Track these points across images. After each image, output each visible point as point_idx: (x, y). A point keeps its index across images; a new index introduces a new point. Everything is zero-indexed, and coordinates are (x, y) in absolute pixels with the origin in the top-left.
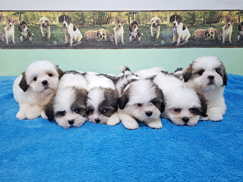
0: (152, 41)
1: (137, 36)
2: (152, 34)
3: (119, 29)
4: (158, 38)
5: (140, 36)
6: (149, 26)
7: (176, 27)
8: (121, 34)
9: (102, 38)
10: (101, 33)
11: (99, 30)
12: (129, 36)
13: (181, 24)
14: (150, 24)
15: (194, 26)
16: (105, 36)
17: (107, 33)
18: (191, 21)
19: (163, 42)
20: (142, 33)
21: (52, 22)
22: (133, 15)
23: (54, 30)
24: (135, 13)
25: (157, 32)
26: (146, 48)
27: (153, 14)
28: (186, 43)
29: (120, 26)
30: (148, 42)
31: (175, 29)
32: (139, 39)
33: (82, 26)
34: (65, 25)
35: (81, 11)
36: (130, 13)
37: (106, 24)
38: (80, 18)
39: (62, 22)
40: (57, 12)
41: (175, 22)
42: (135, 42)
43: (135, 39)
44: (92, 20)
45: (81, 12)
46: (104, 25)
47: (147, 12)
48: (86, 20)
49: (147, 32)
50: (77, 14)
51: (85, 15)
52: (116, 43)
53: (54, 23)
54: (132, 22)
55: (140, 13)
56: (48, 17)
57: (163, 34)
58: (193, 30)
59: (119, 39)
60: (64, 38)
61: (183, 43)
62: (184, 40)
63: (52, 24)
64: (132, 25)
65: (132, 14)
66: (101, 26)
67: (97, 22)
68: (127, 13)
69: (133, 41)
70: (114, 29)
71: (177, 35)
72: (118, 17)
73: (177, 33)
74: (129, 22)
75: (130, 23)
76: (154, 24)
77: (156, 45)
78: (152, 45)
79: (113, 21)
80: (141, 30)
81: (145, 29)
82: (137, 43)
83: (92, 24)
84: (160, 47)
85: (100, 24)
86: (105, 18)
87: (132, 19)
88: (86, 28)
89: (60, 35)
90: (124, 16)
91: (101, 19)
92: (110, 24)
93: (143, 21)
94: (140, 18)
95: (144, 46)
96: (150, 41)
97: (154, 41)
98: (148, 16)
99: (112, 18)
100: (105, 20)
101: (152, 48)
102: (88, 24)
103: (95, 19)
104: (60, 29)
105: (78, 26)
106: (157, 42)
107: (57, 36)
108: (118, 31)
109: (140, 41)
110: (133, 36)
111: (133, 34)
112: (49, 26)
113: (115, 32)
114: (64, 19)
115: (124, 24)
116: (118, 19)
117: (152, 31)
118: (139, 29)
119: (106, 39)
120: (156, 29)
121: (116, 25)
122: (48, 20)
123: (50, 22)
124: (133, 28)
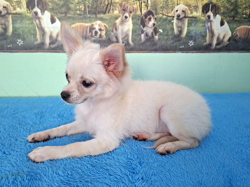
0: (175, 41)
1: (152, 33)
2: (176, 31)
3: (125, 22)
4: (185, 37)
5: (158, 34)
6: (171, 18)
7: (211, 21)
8: (128, 30)
9: (98, 35)
10: (97, 28)
11: (94, 23)
12: (140, 33)
13: (219, 17)
14: (173, 15)
15: (236, 21)
16: (103, 33)
17: (106, 28)
18: (233, 13)
19: (191, 43)
20: (161, 29)
21: (15, 9)
23: (19, 22)
25: (184, 29)
26: (165, 52)
28: (226, 44)
29: (126, 17)
30: (169, 43)
31: (209, 24)
32: (157, 37)
33: (66, 15)
34: (36, 13)
37: (105, 13)
38: (62, 3)
39: (32, 9)
41: (210, 13)
42: (150, 43)
43: (150, 38)
44: (82, 7)
46: (102, 15)
48: (72, 6)
49: (168, 27)
53: (18, 10)
54: (145, 11)
57: (192, 31)
58: (235, 26)
59: (125, 37)
60: (35, 35)
61: (221, 46)
62: (222, 41)
63: (14, 12)
64: (146, 16)
66: (96, 16)
67: (90, 10)
69: (147, 42)
70: (118, 21)
71: (212, 33)
72: (124, 3)
73: (212, 30)
74: (141, 11)
75: (143, 13)
76: (179, 16)
77: (181, 47)
78: (176, 47)
79: (116, 9)
80: (159, 25)
81: (164, 23)
82: (153, 45)
83: (82, 13)
84: (187, 50)
85: (95, 13)
86: (103, 5)
87: (145, 7)
88: (71, 19)
89: (29, 30)
90: (133, 2)
91: (97, 5)
92: (111, 14)
93: (163, 11)
94: (158, 5)
95: (163, 48)
96: (171, 41)
97: (178, 41)
98: (170, 4)
99: (114, 5)
100: (103, 7)
101: (175, 52)
102: (75, 12)
103: (87, 5)
104: (28, 20)
105: (59, 16)
106: (182, 44)
107: (23, 32)
108: (123, 25)
109: (158, 40)
110: (146, 34)
111: (146, 30)
112: (10, 16)
113: (118, 27)
114: (36, 4)
115: (133, 15)
116: (124, 6)
117: (176, 27)
118: (156, 23)
119: (105, 36)
120: (181, 24)
121: (121, 15)
122: (7, 5)
123: (12, 8)
124: (147, 21)
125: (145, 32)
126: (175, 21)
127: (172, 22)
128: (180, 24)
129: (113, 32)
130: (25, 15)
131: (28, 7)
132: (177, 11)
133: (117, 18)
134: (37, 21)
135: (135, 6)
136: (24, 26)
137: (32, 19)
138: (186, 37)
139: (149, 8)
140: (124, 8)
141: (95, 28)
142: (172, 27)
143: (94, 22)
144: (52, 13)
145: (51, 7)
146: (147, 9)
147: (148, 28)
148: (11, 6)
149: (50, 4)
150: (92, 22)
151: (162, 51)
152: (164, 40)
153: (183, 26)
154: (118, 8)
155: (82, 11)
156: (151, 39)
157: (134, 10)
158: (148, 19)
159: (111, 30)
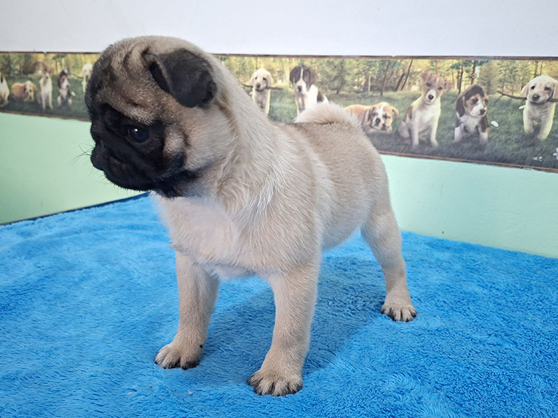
0: (524, 146)
1: (477, 127)
2: (527, 126)
3: (427, 104)
4: (546, 140)
5: (488, 129)
6: (519, 101)
8: (432, 119)
9: (381, 125)
10: (380, 113)
11: (377, 106)
12: (454, 125)
14: (524, 96)
16: (389, 122)
17: (395, 114)
20: (495, 120)
21: (275, 81)
22: (474, 68)
23: (278, 100)
24: (481, 64)
25: (545, 122)
26: (501, 166)
27: (537, 66)
29: (431, 97)
30: (510, 148)
32: (485, 135)
33: (338, 93)
34: (300, 89)
35: (340, 57)
36: (466, 64)
37: (396, 90)
38: (335, 74)
39: (296, 82)
40: (288, 60)
42: (470, 144)
43: (472, 136)
44: (362, 80)
45: (340, 60)
46: (390, 94)
47: (517, 62)
48: (348, 78)
49: (511, 118)
50: (330, 63)
51: (347, 66)
52: (416, 141)
53: (280, 83)
54: (467, 87)
55: (495, 63)
56: (269, 70)
59: (424, 131)
63: (274, 86)
64: (468, 95)
65: (470, 66)
67: (374, 84)
68: (455, 61)
69: (464, 142)
70: (416, 104)
72: (430, 72)
74: (459, 87)
75: (463, 89)
76: (536, 98)
77: (536, 159)
78: (524, 158)
79: (415, 84)
80: (493, 113)
81: (504, 109)
82: (476, 149)
83: (362, 90)
84: (548, 167)
85: (380, 90)
86: (394, 76)
87: (468, 79)
88: (345, 98)
89: (288, 113)
90: (447, 70)
91: (385, 77)
92: (406, 92)
93: (503, 87)
94: (495, 76)
95: (496, 157)
96: (515, 146)
97: (530, 146)
98: (520, 74)
99: (413, 76)
100: (395, 79)
101: (522, 168)
102: (352, 88)
103: (370, 77)
104: (289, 97)
105: (329, 94)
106: (539, 152)
107: (281, 115)
108: (424, 111)
109: (487, 141)
110: (465, 127)
111: (466, 121)
112: (269, 91)
113: (415, 113)
114: (302, 74)
115: (444, 92)
116: (430, 78)
117: (529, 118)
118: (486, 109)
119: (391, 128)
120: (540, 112)
121: (422, 93)
122: (268, 76)
123: (272, 80)
124: (469, 105)
125: (462, 125)
126: (527, 107)
127: (521, 108)
128: (537, 114)
129: (404, 120)
130: (287, 91)
131: (291, 79)
132: (533, 88)
133: (414, 98)
134: (300, 100)
135: (449, 78)
136: (283, 105)
137: (294, 96)
138: (549, 140)
139: (476, 81)
140: (429, 82)
141: (377, 114)
142: (519, 117)
143: (378, 103)
144: (320, 89)
145: (319, 80)
146: (472, 83)
147: (470, 118)
148: (273, 77)
149: (319, 75)
150: (375, 104)
151: (493, 161)
152: (500, 141)
153: (543, 117)
154: (419, 81)
155: (361, 86)
156: (474, 139)
157: (448, 85)
158: (471, 101)
159: (402, 118)
